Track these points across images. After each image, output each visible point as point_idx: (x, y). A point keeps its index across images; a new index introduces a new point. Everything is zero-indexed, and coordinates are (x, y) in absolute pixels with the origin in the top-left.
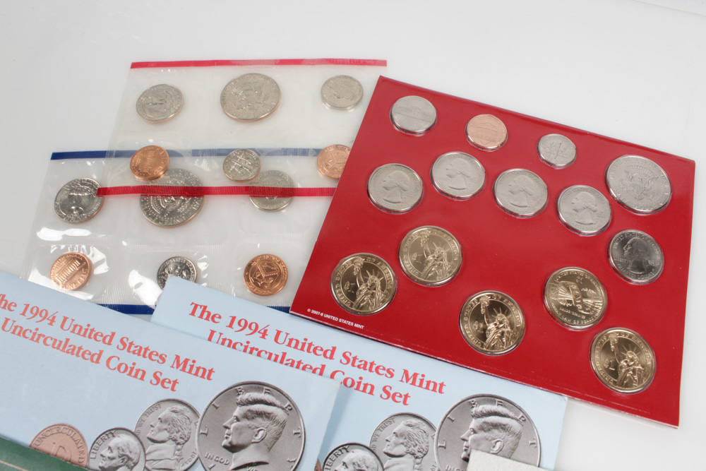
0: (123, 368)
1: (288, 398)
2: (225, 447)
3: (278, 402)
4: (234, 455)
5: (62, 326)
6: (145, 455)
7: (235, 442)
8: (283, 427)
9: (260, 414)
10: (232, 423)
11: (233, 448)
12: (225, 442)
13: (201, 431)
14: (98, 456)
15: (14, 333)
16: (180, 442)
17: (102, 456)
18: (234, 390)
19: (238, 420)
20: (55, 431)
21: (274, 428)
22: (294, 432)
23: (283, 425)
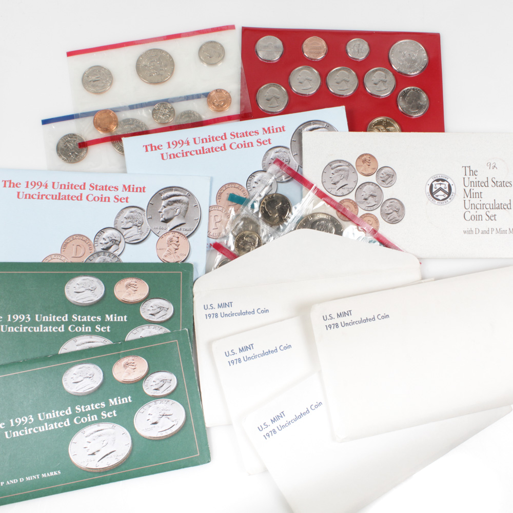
0: (96, 199)
1: (186, 190)
2: (162, 221)
3: (182, 194)
4: (168, 224)
5: (53, 187)
6: (123, 236)
7: (166, 218)
8: (188, 205)
9: (175, 202)
10: (162, 209)
11: (166, 221)
12: (162, 219)
13: (148, 217)
14: (99, 244)
15: (26, 198)
16: (139, 225)
17: (101, 243)
18: (158, 194)
19: (165, 207)
20: (71, 239)
21: (184, 206)
22: (194, 205)
23: (188, 204)
